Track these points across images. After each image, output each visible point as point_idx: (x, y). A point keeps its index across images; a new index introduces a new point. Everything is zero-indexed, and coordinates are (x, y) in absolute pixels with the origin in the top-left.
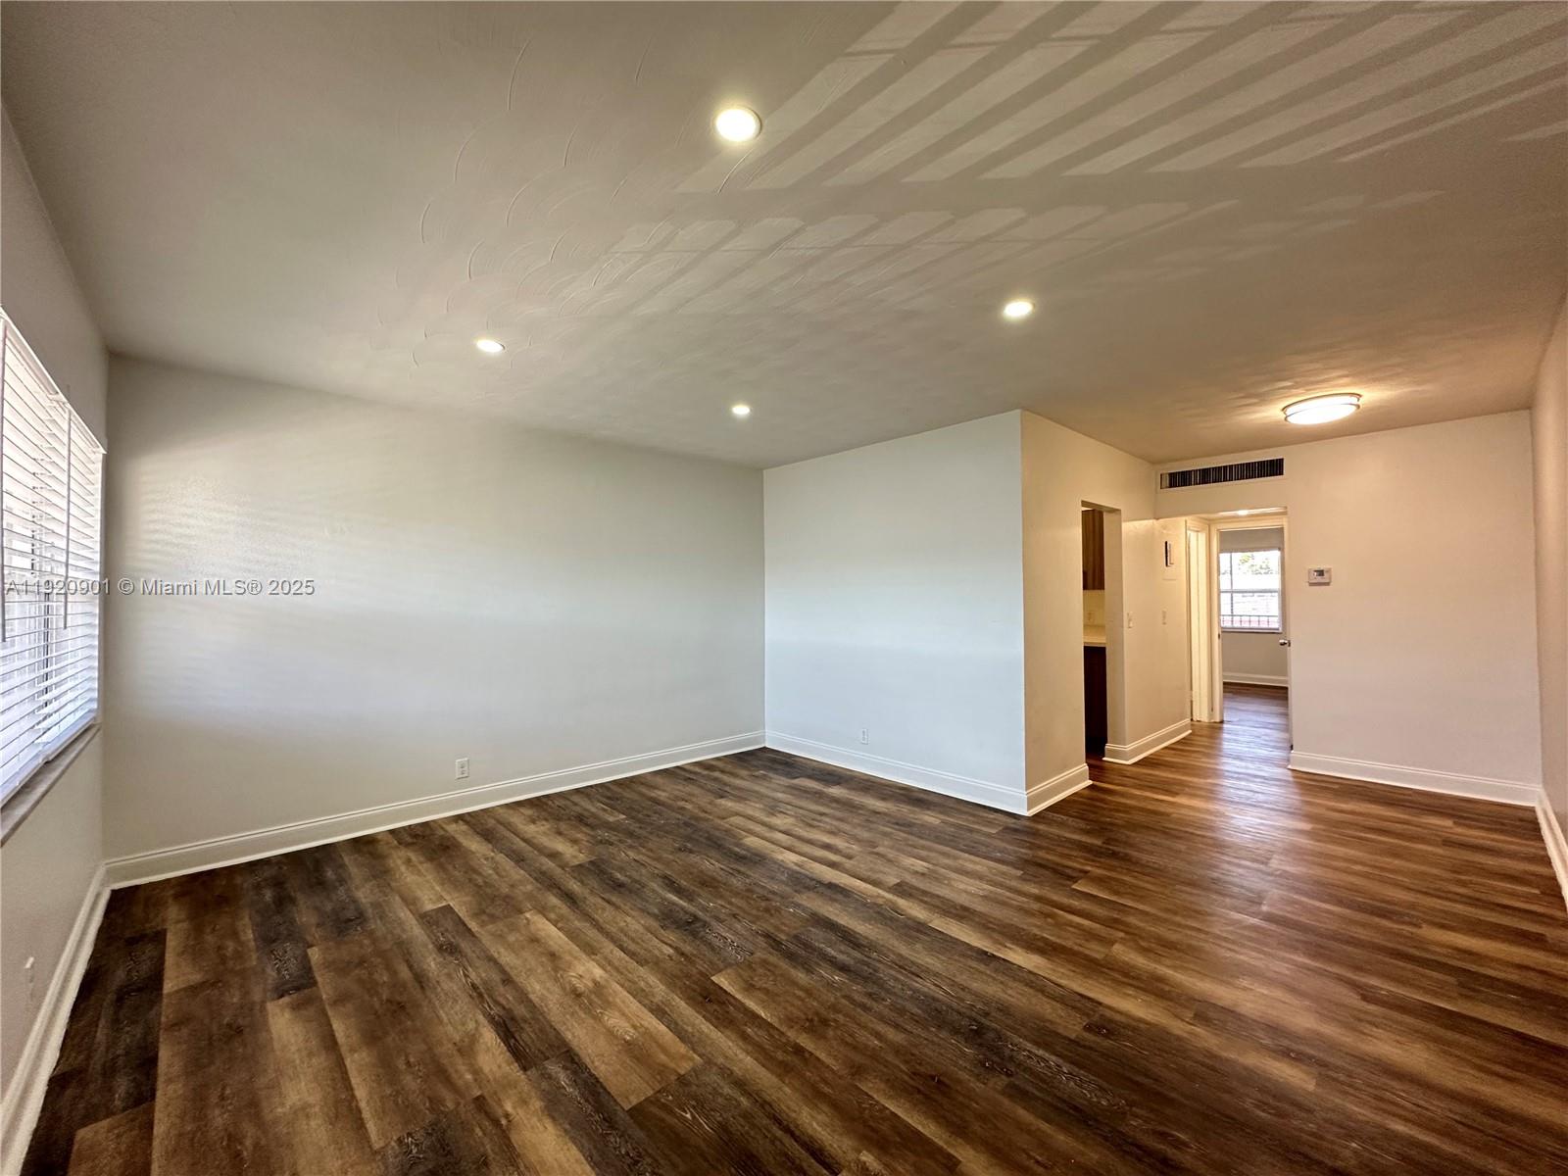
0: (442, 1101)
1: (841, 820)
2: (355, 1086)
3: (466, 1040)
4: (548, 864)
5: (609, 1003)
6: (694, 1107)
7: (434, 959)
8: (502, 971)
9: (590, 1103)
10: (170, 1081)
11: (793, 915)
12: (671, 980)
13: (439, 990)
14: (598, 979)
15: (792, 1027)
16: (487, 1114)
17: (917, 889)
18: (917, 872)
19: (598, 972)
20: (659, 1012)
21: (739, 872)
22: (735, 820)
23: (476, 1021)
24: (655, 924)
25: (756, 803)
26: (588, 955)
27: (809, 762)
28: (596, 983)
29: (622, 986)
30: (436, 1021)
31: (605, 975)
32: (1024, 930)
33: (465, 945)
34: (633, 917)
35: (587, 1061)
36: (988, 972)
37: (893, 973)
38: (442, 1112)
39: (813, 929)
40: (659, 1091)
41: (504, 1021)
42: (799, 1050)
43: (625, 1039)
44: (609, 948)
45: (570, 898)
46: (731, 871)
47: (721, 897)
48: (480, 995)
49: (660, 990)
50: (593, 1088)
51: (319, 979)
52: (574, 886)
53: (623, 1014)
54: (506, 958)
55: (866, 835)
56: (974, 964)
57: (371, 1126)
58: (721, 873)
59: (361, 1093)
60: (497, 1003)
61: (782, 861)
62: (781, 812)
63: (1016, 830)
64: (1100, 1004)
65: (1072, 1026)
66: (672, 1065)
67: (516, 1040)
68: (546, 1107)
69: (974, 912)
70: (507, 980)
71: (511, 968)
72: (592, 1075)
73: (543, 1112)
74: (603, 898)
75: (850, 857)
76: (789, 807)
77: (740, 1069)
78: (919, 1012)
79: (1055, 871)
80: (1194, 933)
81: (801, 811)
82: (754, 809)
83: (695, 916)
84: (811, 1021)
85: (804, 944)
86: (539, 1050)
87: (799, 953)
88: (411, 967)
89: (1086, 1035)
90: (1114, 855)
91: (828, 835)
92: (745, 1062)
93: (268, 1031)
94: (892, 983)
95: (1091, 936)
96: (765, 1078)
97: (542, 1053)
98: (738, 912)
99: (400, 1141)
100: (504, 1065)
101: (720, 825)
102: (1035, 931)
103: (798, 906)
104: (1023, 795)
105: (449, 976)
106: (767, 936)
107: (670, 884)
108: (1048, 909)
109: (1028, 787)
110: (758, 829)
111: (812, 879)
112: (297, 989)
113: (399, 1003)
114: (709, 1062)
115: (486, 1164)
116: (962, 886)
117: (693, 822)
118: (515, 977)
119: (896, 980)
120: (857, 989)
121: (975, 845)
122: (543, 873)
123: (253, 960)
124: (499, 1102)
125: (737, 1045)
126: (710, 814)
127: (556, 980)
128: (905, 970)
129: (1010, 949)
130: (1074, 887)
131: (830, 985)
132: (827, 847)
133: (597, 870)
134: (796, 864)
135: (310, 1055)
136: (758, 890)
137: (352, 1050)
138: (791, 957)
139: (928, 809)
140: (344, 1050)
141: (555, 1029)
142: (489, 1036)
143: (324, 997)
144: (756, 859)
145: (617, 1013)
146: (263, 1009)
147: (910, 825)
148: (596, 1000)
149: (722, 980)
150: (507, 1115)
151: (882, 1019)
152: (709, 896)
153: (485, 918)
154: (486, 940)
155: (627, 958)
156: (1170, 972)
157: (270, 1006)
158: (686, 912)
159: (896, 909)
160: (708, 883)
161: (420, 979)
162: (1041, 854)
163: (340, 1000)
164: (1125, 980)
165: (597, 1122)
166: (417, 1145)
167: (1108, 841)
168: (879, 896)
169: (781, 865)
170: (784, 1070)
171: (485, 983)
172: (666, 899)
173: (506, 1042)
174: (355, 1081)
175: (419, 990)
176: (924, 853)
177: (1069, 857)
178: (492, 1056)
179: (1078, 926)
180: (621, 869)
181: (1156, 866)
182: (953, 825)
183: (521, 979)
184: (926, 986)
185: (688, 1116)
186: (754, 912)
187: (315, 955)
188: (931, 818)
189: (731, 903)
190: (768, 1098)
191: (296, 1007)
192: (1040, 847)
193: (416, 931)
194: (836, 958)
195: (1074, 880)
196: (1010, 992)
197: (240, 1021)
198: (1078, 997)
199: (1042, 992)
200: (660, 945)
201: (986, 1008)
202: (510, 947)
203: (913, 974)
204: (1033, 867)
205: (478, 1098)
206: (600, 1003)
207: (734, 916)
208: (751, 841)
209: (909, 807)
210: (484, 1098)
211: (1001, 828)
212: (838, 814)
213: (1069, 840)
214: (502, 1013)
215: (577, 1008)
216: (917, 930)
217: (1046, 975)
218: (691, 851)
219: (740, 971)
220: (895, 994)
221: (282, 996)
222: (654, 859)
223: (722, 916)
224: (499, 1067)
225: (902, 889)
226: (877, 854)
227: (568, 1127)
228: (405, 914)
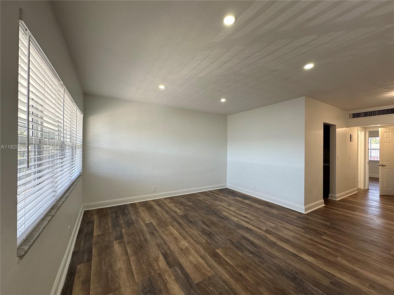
0: (151, 273)
1: (248, 209)
2: (132, 265)
3: (156, 257)
4: (174, 214)
5: (190, 253)
6: (213, 286)
7: (149, 236)
8: (164, 241)
9: (186, 280)
10: (94, 257)
11: (237, 235)
12: (205, 249)
13: (150, 243)
14: (187, 246)
15: (238, 268)
16: (161, 278)
17: (272, 232)
18: (272, 227)
19: (187, 244)
20: (203, 257)
21: (222, 222)
22: (220, 207)
23: (158, 253)
24: (201, 233)
25: (225, 203)
26: (184, 239)
27: (239, 193)
28: (186, 247)
29: (193, 249)
30: (149, 252)
31: (189, 246)
32: (306, 249)
33: (155, 233)
34: (195, 231)
35: (185, 268)
36: (296, 260)
37: (267, 256)
38: (151, 276)
39: (243, 240)
40: (203, 280)
41: (165, 254)
42: (241, 275)
43: (194, 264)
44: (189, 238)
45: (179, 224)
46: (220, 221)
47: (217, 228)
48: (159, 246)
49: (203, 252)
50: (186, 275)
51: (124, 237)
52: (180, 221)
53: (194, 257)
54: (165, 237)
55: (256, 214)
56: (292, 257)
57: (136, 276)
58: (217, 221)
59: (133, 267)
60: (163, 249)
61: (233, 220)
62: (232, 206)
63: (301, 217)
64: (335, 276)
65: (326, 282)
66: (206, 273)
67: (168, 260)
68: (175, 279)
69: (290, 241)
70: (165, 243)
71: (166, 240)
72: (186, 273)
73: (174, 280)
74: (187, 225)
75: (252, 221)
76: (234, 205)
77: (225, 278)
78: (275, 269)
79: (316, 232)
80: (366, 257)
81: (237, 206)
82: (225, 204)
83: (211, 232)
84: (244, 267)
85: (240, 244)
86: (173, 263)
87: (239, 246)
88: (144, 237)
89: (331, 286)
90: (334, 228)
91: (246, 214)
92: (226, 276)
93: (114, 248)
94: (267, 259)
95: (329, 253)
96: (232, 282)
97: (174, 264)
98: (222, 233)
99: (142, 281)
100: (165, 266)
101: (216, 208)
102: (310, 249)
103: (238, 233)
104: (303, 207)
105: (152, 240)
106: (230, 240)
107: (204, 223)
108: (314, 243)
109: (305, 205)
110: (226, 210)
111: (241, 226)
112: (120, 239)
113: (141, 246)
114: (216, 274)
115: (161, 291)
116: (286, 233)
117: (209, 207)
118: (167, 243)
119: (268, 258)
120: (256, 259)
121: (289, 221)
122: (173, 216)
123: (111, 230)
124: (164, 275)
125: (224, 271)
126: (213, 205)
127: (177, 245)
128: (270, 256)
129: (302, 254)
130: (322, 237)
131: (249, 257)
132: (245, 217)
133: (185, 217)
134: (237, 221)
135: (122, 255)
136: (227, 227)
137: (131, 256)
138: (237, 247)
139: (274, 209)
140: (129, 255)
141: (177, 258)
142: (161, 258)
143: (125, 241)
144: (226, 219)
145: (192, 256)
146: (113, 243)
147: (269, 213)
148: (186, 252)
149: (219, 251)
150: (166, 280)
151: (264, 269)
152: (215, 228)
153: (160, 226)
154: (160, 232)
155: (194, 242)
156: (359, 269)
157: (114, 242)
158: (208, 231)
159: (266, 237)
160: (213, 223)
161: (146, 240)
162: (310, 225)
163: (129, 243)
164: (343, 270)
165: (188, 286)
166: (145, 283)
167: (332, 224)
168: (261, 233)
169: (232, 221)
170: (237, 280)
171: (160, 243)
172: (203, 227)
173: (165, 259)
174: (132, 264)
175: (145, 243)
176: (273, 222)
177: (319, 228)
178: (162, 263)
179: (324, 250)
180: (192, 218)
181: (350, 233)
182: (282, 214)
183: (169, 244)
184: (277, 262)
185: (211, 289)
186: (226, 233)
187: (123, 231)
188: (275, 212)
189: (220, 230)
190: (233, 288)
191: (119, 243)
192: (309, 224)
193: (145, 228)
194: (250, 249)
195: (322, 235)
196: (304, 267)
197: (108, 245)
198: (327, 273)
199: (315, 269)
200: (202, 239)
201: (296, 271)
202: (165, 234)
203: (272, 257)
204: (307, 229)
205: (159, 273)
206: (187, 253)
207: (221, 233)
208: (224, 213)
209: (268, 208)
210: (161, 274)
211: (296, 217)
212: (248, 208)
213: (319, 222)
214: (164, 252)
215: (182, 253)
216: (272, 244)
217: (315, 264)
218: (209, 215)
219: (223, 249)
220: (268, 263)
221: (116, 240)
222: (200, 216)
223: (218, 233)
224: (164, 266)
225: (267, 231)
226: (259, 220)
227: (181, 285)
228: (142, 223)
